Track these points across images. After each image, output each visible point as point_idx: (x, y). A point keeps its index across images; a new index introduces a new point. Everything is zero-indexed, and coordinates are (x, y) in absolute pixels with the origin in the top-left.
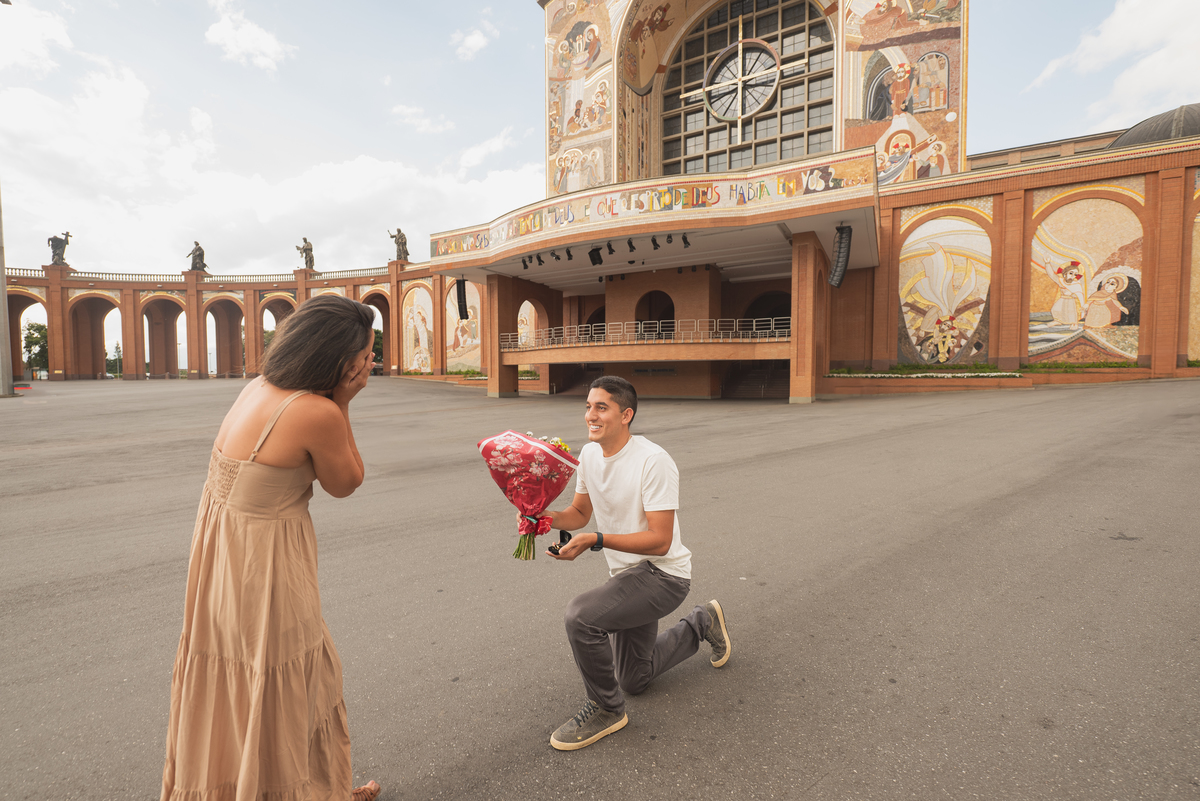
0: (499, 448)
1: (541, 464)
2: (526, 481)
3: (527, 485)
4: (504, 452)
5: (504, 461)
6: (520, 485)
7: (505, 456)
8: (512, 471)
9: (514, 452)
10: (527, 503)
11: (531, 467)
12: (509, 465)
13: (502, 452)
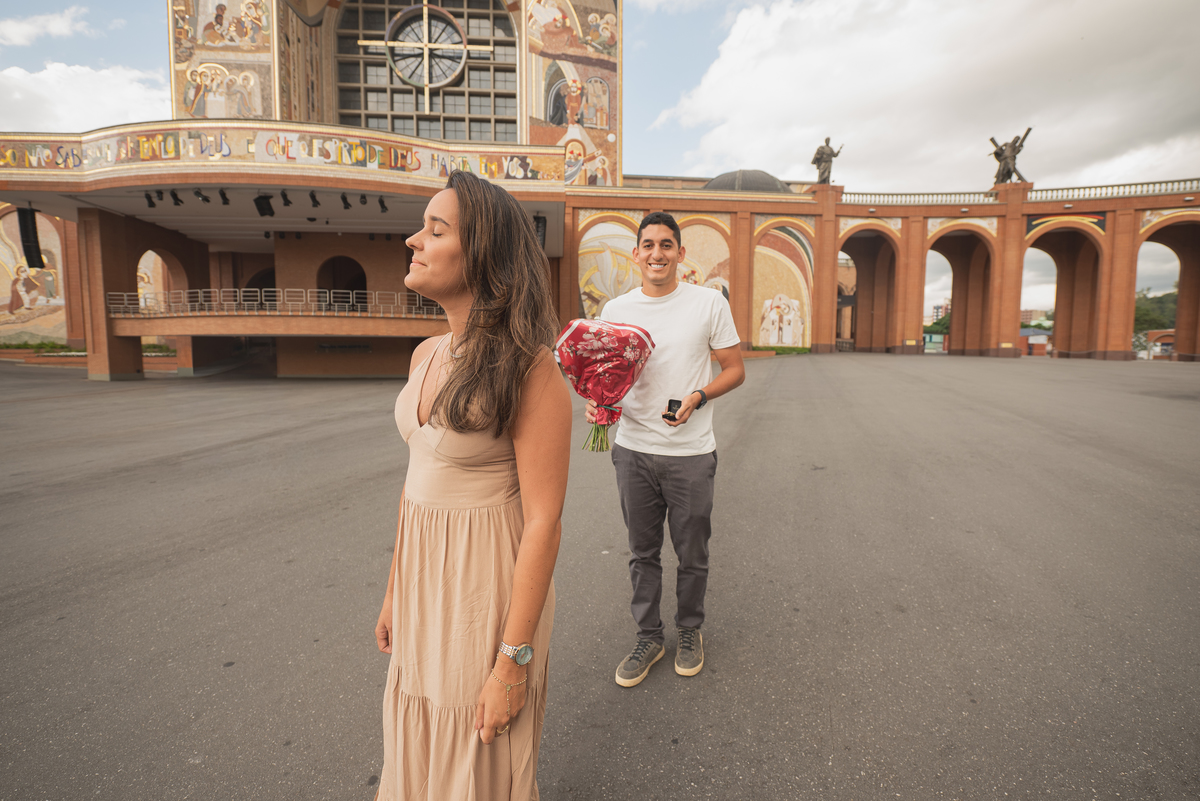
0: (593, 330)
1: (634, 348)
2: (615, 367)
3: (614, 371)
4: (598, 335)
5: (597, 344)
6: (605, 372)
7: (599, 340)
8: (601, 356)
9: (608, 335)
10: (608, 391)
11: (625, 351)
12: (599, 351)
13: (595, 334)
